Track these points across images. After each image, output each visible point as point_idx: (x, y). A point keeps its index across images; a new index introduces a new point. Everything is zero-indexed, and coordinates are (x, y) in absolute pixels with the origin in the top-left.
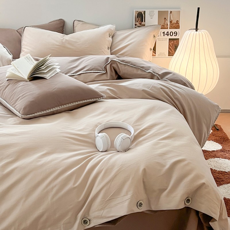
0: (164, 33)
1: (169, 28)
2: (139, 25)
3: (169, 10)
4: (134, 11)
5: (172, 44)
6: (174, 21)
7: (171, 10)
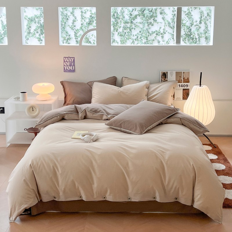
0: (179, 85)
1: (183, 82)
2: (164, 80)
3: (183, 72)
4: (161, 72)
5: (185, 92)
6: (186, 78)
7: (184, 71)
